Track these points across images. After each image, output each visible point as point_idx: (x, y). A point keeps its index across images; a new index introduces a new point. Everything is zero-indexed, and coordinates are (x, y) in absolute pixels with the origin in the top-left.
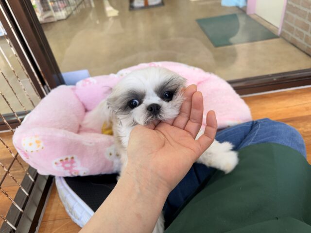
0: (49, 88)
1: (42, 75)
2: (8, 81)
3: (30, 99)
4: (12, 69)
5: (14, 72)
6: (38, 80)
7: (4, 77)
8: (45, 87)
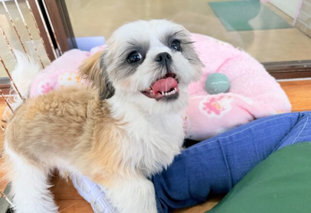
0: (61, 53)
1: (55, 37)
2: (19, 37)
3: (41, 60)
4: (25, 25)
5: (27, 28)
6: (51, 41)
7: (16, 31)
8: (57, 50)
